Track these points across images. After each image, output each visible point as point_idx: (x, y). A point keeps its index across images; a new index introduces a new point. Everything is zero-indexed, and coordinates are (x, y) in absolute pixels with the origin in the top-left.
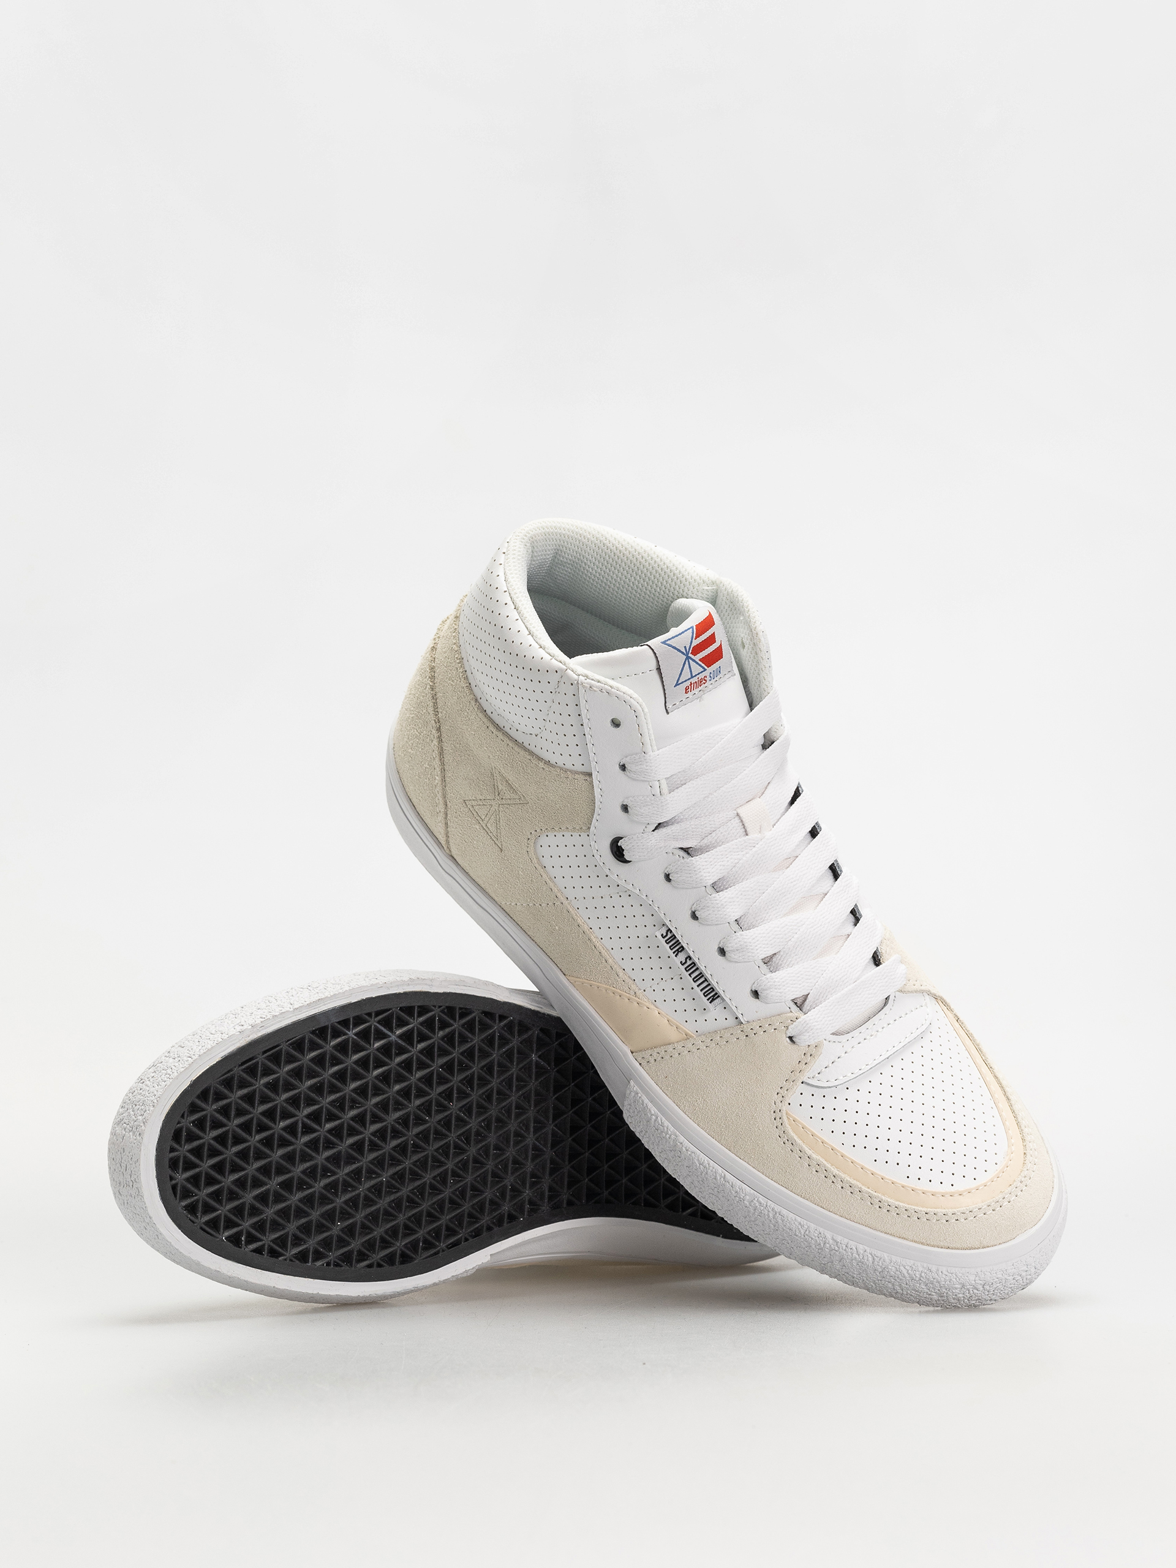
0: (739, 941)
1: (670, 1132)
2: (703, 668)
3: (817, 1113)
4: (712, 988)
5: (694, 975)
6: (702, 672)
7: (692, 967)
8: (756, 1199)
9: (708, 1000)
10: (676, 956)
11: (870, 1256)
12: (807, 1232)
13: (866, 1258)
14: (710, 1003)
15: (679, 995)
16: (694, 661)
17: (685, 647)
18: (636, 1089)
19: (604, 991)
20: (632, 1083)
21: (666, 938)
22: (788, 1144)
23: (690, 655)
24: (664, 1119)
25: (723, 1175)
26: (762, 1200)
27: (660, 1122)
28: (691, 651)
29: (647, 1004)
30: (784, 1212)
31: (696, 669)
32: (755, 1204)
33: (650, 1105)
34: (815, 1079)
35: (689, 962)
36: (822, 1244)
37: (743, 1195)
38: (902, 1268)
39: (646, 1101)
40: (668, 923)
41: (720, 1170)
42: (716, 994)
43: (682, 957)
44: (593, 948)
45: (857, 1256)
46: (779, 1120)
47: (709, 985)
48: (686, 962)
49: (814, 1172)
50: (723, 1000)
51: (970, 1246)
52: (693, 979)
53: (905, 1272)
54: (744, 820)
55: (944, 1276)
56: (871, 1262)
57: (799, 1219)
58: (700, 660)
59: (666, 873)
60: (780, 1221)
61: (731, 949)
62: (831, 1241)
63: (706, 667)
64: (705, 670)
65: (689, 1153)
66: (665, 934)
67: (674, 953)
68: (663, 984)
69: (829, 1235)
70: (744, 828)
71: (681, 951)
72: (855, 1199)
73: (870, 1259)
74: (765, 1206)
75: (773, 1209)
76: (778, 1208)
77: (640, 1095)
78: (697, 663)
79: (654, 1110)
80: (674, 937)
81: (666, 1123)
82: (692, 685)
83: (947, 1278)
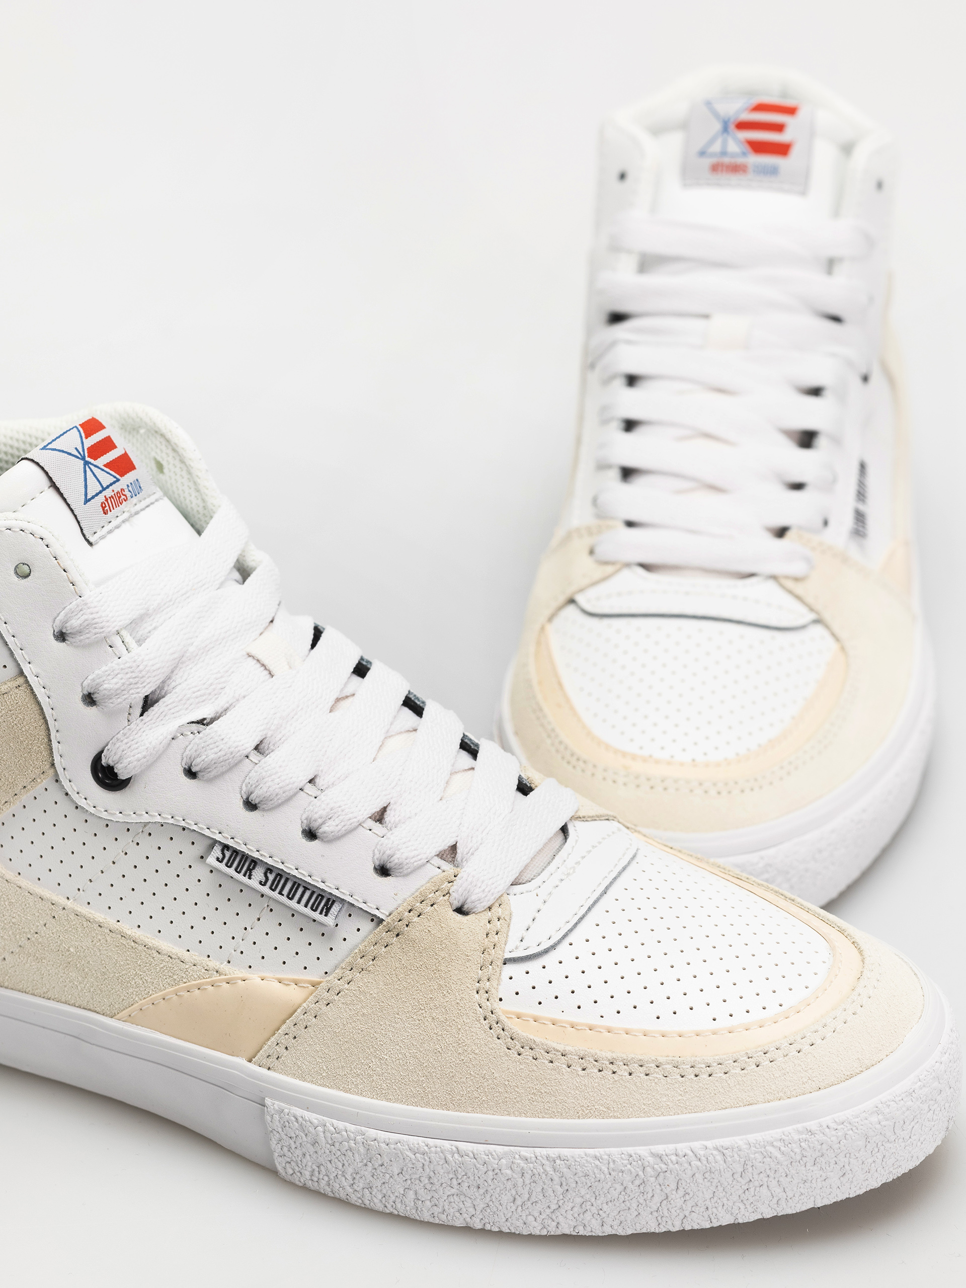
0: (328, 804)
1: (352, 1135)
2: (115, 477)
3: (545, 993)
4: (319, 895)
5: (285, 892)
6: (114, 483)
7: (279, 881)
8: (517, 1156)
9: (321, 913)
10: (250, 878)
11: (715, 1152)
12: (612, 1165)
13: (711, 1159)
14: (326, 915)
15: (278, 936)
16: (96, 466)
17: (76, 449)
18: (278, 1105)
19: (175, 997)
20: (268, 1101)
21: (225, 861)
22: (526, 1052)
23: (88, 459)
24: (334, 1121)
25: (454, 1149)
26: (526, 1152)
27: (332, 1129)
28: (86, 454)
29: (240, 975)
30: (565, 1152)
31: (106, 479)
32: (518, 1164)
33: (307, 1115)
34: (521, 949)
35: (271, 877)
36: (641, 1173)
37: (496, 1162)
38: (769, 1148)
39: (299, 1112)
40: (218, 837)
41: (447, 1145)
42: (328, 900)
43: (258, 874)
44: (133, 944)
45: (699, 1163)
46: (496, 1026)
47: (313, 893)
48: (267, 879)
49: (581, 1073)
50: (343, 901)
51: (849, 1073)
52: (288, 897)
53: (776, 1153)
54: (260, 657)
55: (834, 1133)
56: (722, 1162)
57: (591, 1151)
58: (105, 466)
59: (185, 768)
60: (565, 1170)
61: (320, 821)
62: (651, 1159)
63: (118, 476)
64: (118, 480)
65: (393, 1146)
66: (221, 856)
67: (245, 875)
68: (251, 935)
69: (643, 1151)
70: (266, 669)
71: (254, 868)
72: (656, 1080)
73: (719, 1158)
74: (534, 1159)
75: (547, 1158)
76: (553, 1152)
77: (286, 1111)
78: (103, 470)
79: (314, 1117)
80: (236, 852)
81: (341, 1125)
82: (109, 501)
83: (840, 1134)
